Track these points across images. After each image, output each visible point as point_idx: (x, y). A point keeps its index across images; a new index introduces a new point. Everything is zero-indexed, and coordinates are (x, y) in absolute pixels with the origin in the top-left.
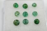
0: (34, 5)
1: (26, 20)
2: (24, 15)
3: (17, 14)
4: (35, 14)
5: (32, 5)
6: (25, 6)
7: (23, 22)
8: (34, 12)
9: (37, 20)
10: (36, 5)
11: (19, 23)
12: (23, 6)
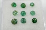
0: (32, 5)
1: (24, 19)
2: (22, 14)
3: (15, 13)
4: (33, 13)
5: (30, 5)
6: (23, 6)
7: (21, 22)
8: (32, 11)
9: (35, 19)
10: (34, 4)
11: (17, 22)
12: (21, 5)
